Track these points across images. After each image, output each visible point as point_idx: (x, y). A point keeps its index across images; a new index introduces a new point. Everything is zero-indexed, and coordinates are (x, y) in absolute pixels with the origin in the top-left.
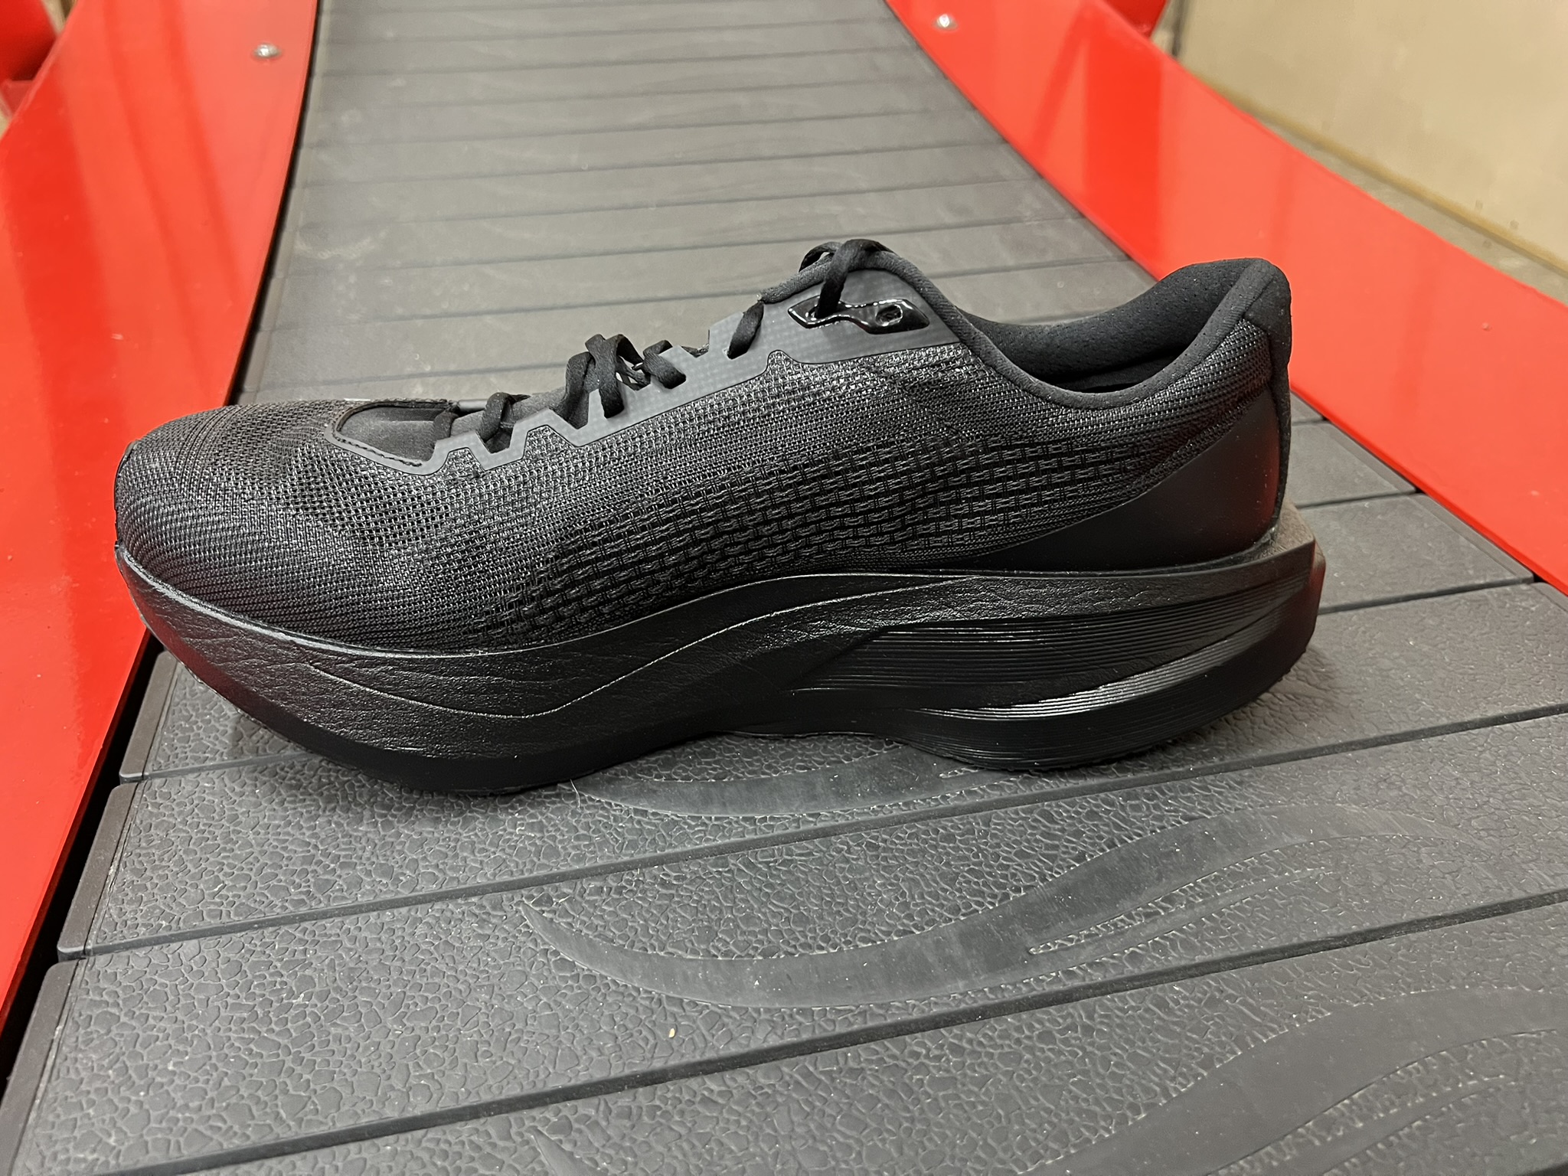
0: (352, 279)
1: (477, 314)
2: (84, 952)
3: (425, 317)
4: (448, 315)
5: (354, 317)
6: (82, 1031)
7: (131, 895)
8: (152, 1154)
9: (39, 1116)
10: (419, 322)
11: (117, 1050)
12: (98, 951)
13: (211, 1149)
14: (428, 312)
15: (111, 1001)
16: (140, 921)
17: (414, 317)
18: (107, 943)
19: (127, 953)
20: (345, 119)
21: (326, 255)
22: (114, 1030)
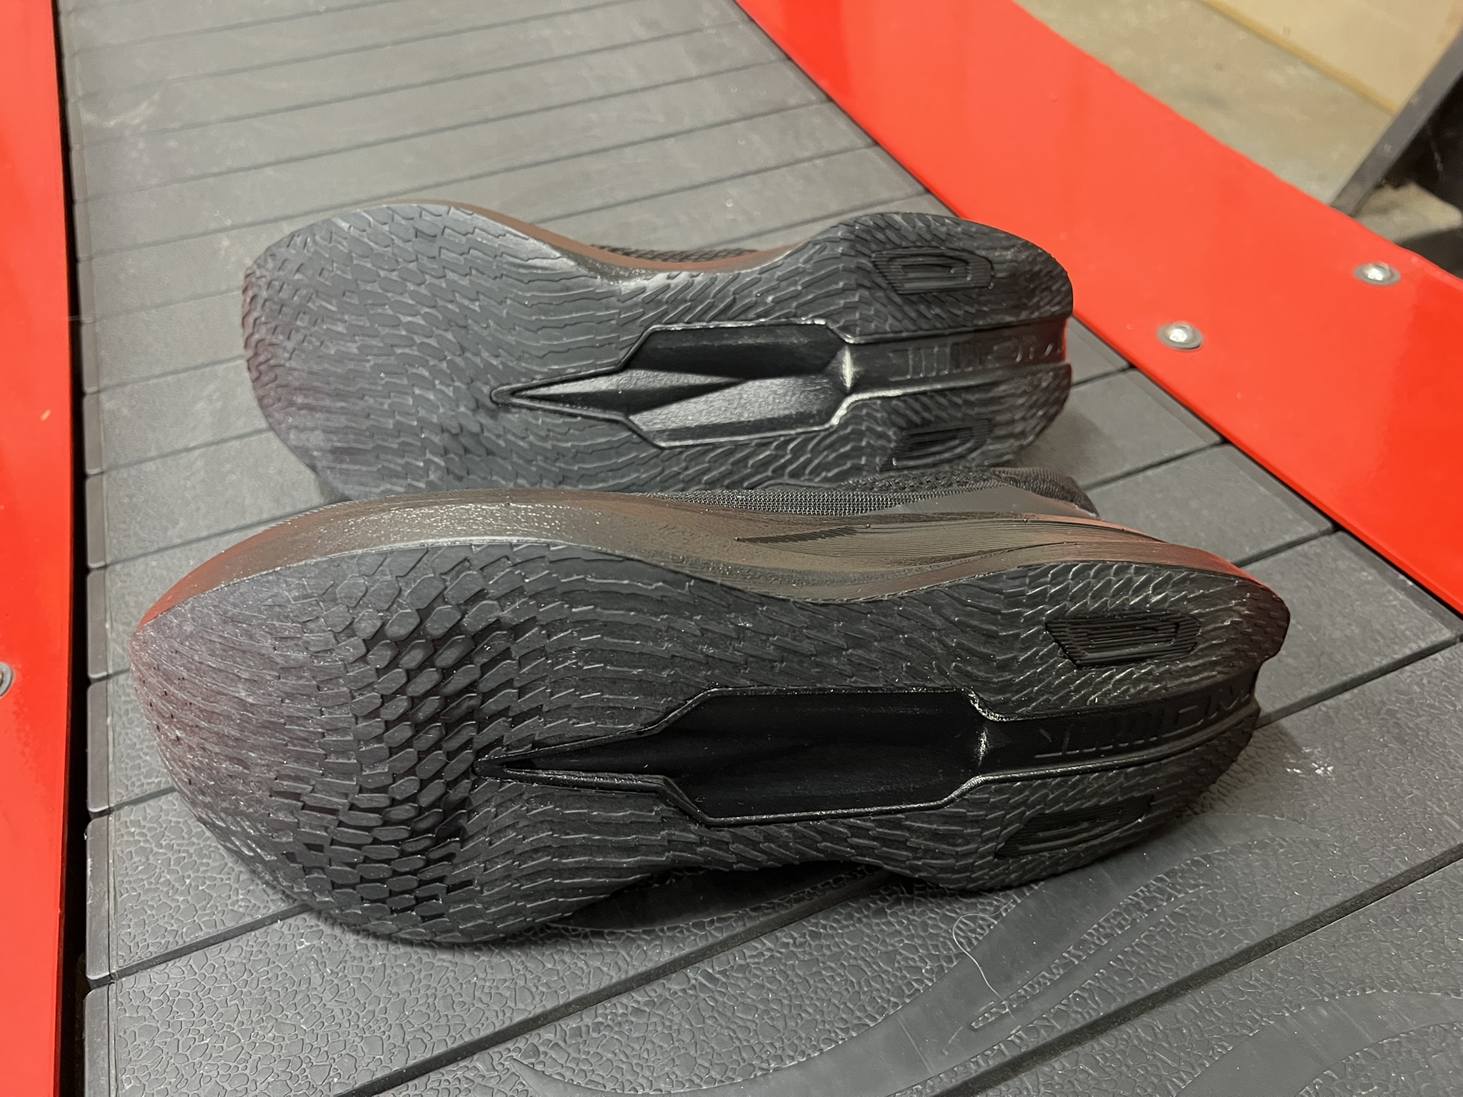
0: (141, 145)
1: (257, 167)
3: (214, 175)
4: (233, 171)
5: (154, 181)
9: (115, 766)
10: (211, 180)
14: (215, 170)
17: (205, 176)
21: (112, 123)
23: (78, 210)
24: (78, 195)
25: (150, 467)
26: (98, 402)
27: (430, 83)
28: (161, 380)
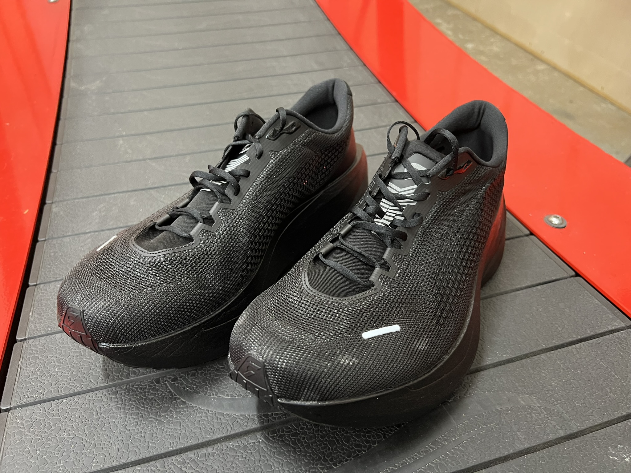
0: (94, 98)
1: (141, 111)
2: (25, 339)
3: (122, 113)
4: (130, 112)
5: (96, 114)
6: (27, 362)
7: (38, 321)
8: (54, 394)
9: (17, 386)
10: (120, 115)
11: (39, 366)
12: (29, 339)
13: (71, 392)
14: (123, 111)
15: (36, 353)
16: (41, 329)
17: (117, 113)
18: (32, 336)
19: (39, 338)
20: (86, 28)
21: (83, 88)
22: (38, 361)
23: (61, 123)
24: (62, 117)
25: (67, 239)
26: (51, 208)
27: (221, 81)
28: (80, 200)
